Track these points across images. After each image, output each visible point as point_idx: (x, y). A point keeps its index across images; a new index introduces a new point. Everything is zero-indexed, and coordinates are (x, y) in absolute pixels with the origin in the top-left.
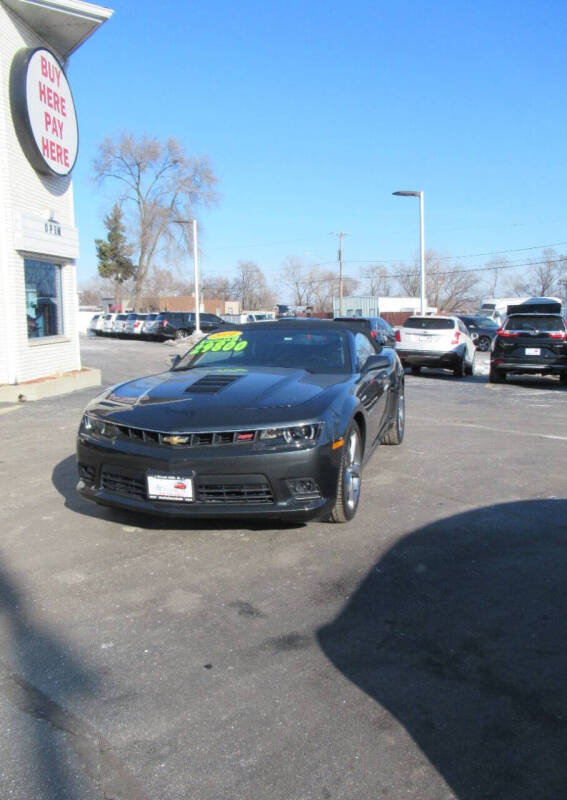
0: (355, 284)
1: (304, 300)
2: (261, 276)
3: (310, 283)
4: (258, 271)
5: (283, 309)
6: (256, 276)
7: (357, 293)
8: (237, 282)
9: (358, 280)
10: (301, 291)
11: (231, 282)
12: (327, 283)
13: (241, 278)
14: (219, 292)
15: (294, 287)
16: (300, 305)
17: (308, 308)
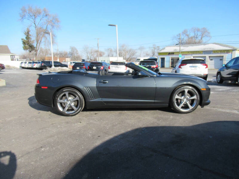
0: (104, 53)
1: (89, 58)
2: (77, 51)
3: (91, 53)
4: (76, 49)
5: (83, 60)
6: (75, 51)
7: (104, 56)
8: (70, 53)
9: (104, 52)
10: (89, 55)
11: (68, 52)
12: (96, 53)
13: (71, 52)
14: (65, 55)
15: (87, 54)
16: (88, 59)
17: (91, 60)
